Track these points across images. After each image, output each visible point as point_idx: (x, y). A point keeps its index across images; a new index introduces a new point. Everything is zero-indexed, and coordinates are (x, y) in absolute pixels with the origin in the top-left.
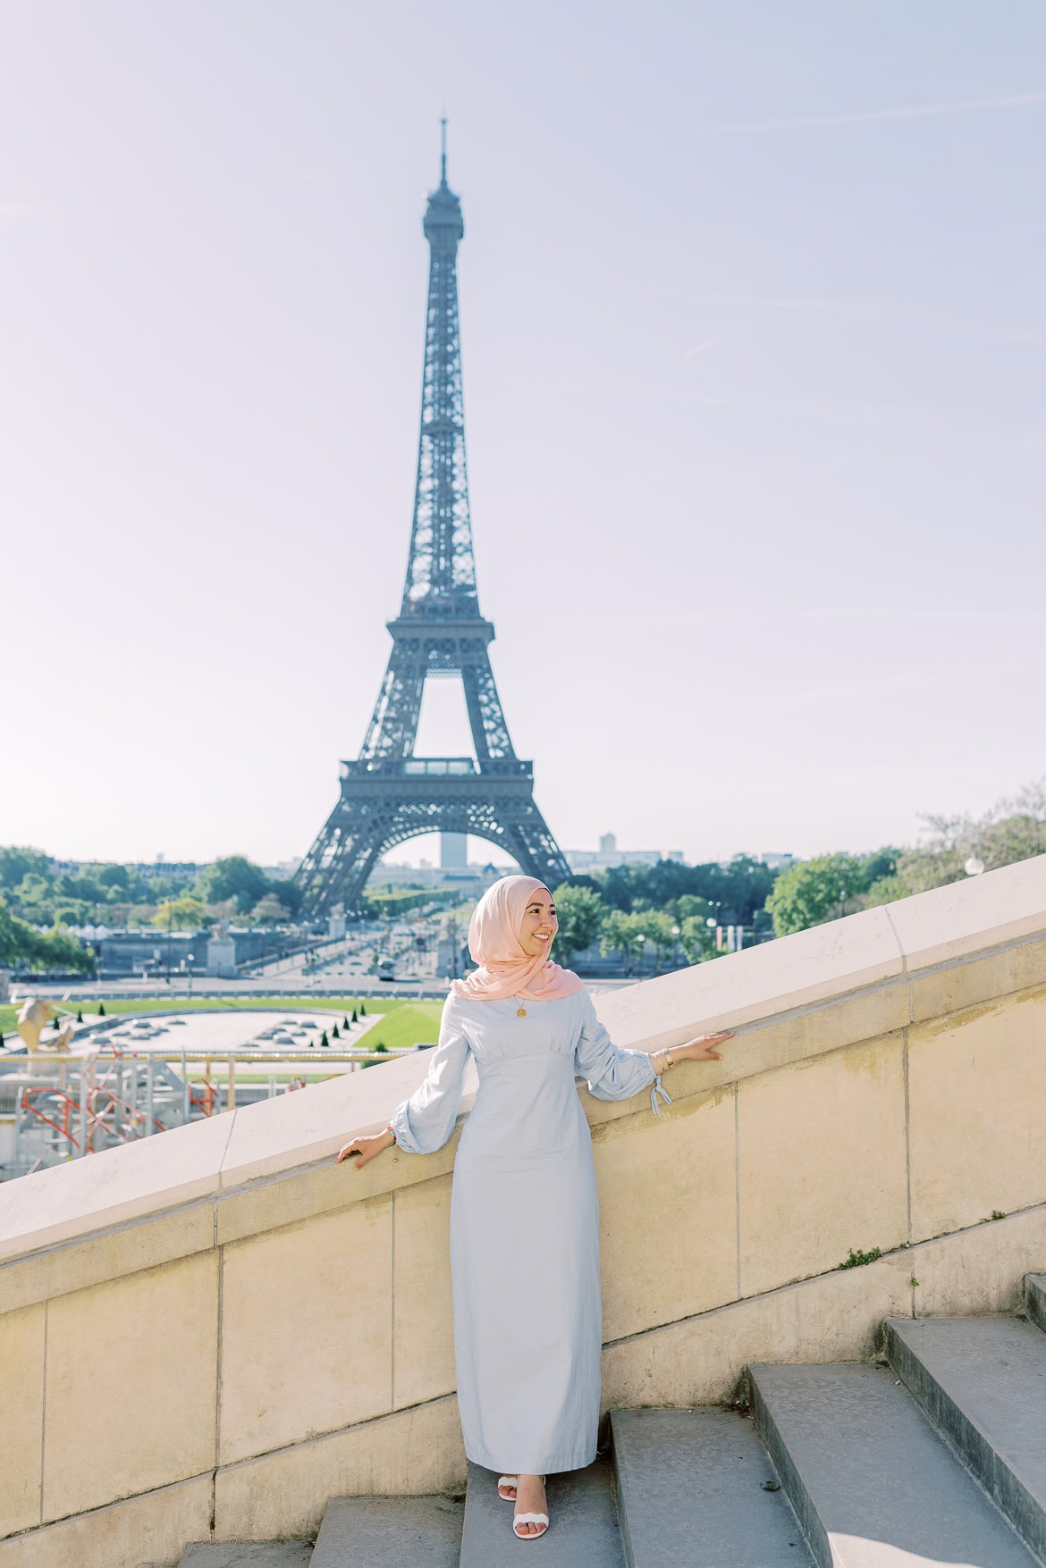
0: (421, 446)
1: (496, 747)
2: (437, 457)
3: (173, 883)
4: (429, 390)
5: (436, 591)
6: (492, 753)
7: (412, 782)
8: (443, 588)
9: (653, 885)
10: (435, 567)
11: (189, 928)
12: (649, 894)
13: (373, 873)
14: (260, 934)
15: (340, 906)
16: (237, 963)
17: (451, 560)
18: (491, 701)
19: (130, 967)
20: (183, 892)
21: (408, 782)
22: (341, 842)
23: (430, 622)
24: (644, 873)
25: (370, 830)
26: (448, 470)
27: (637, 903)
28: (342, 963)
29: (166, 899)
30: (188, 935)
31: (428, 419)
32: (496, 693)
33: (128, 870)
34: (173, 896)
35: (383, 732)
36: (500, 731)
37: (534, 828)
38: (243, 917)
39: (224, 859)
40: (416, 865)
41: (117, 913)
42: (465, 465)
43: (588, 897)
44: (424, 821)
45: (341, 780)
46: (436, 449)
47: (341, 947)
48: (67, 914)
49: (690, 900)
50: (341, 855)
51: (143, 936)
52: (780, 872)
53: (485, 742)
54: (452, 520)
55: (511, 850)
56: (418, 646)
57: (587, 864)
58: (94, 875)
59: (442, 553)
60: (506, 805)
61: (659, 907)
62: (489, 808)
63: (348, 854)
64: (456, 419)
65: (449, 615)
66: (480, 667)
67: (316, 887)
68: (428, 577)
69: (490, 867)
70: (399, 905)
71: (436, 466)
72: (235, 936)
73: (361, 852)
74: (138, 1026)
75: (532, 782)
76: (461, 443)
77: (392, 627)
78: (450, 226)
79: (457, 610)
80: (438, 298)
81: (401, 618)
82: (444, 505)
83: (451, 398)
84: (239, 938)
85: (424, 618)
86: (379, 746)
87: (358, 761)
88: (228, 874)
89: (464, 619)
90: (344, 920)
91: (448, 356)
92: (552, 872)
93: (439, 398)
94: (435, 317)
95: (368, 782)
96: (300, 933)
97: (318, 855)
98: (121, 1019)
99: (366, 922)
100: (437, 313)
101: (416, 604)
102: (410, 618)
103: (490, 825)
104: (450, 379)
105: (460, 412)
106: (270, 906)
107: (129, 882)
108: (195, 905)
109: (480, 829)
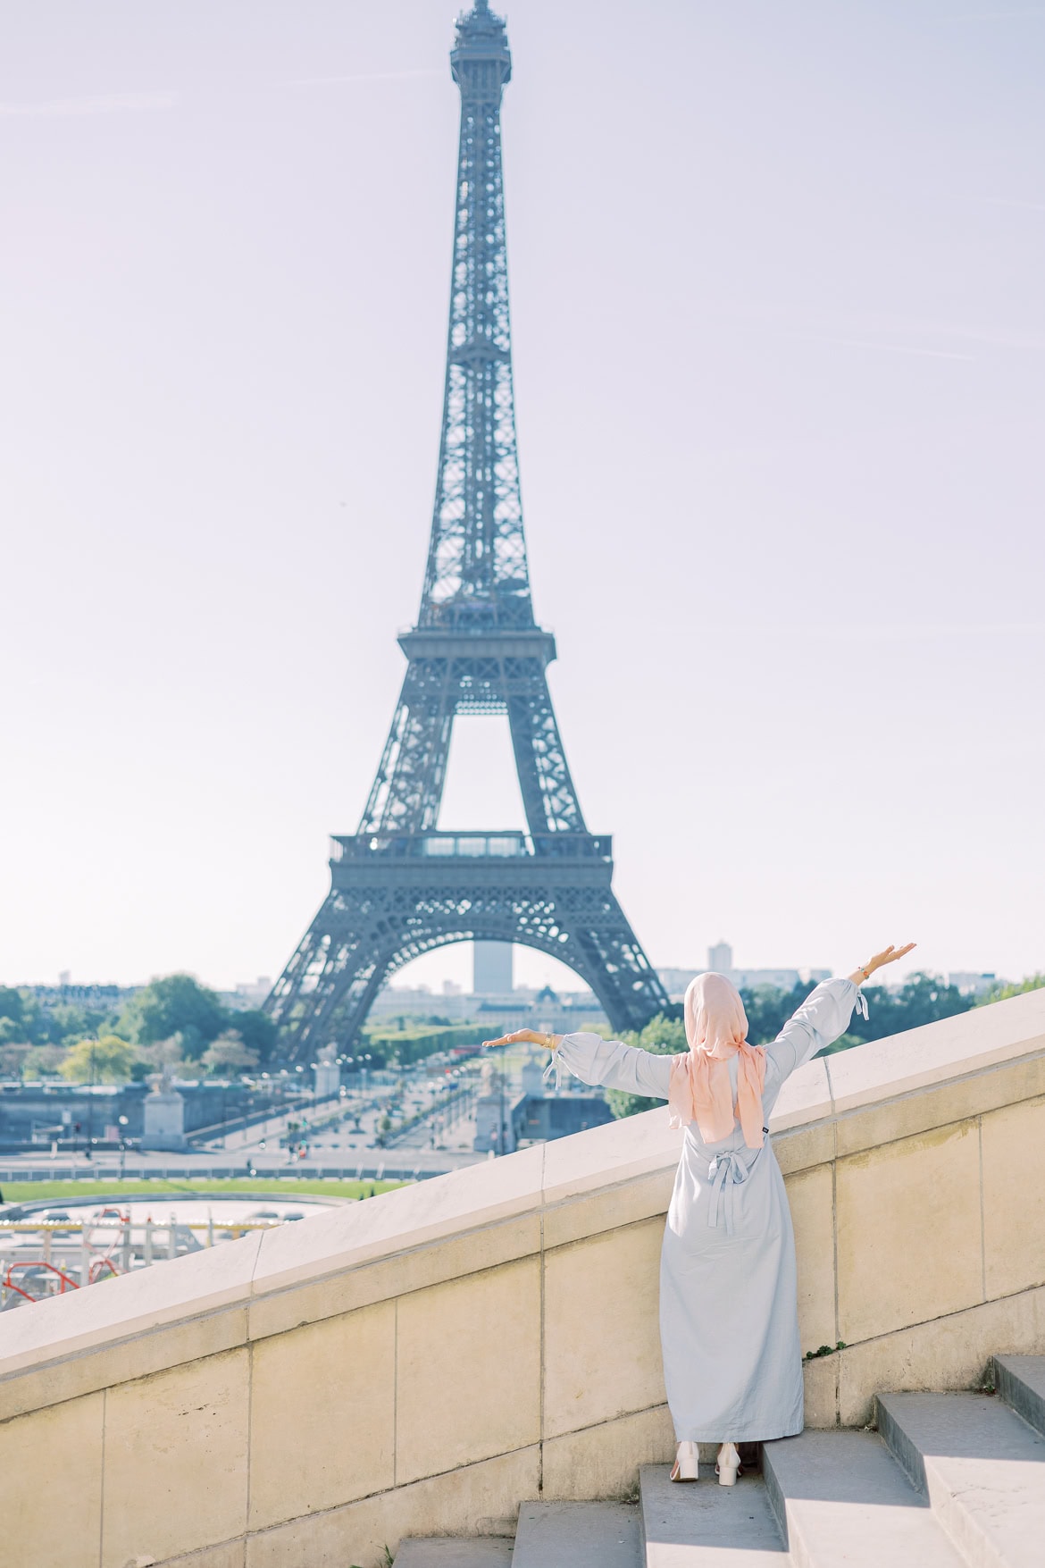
0: (448, 379)
1: (557, 816)
2: (471, 396)
3: (87, 1014)
4: (460, 299)
5: (471, 589)
6: (552, 825)
7: (435, 866)
8: (479, 585)
10: (468, 556)
11: (113, 1080)
13: (378, 1001)
14: (218, 1089)
15: (331, 1049)
16: (188, 1129)
17: (492, 544)
18: (550, 748)
19: (29, 1138)
20: (104, 1027)
21: (428, 866)
22: (331, 955)
23: (462, 634)
24: (776, 1001)
25: (374, 936)
26: (488, 414)
28: (336, 1131)
29: (77, 1038)
30: (112, 1090)
31: (459, 340)
32: (557, 737)
33: (23, 995)
34: (88, 1033)
35: (393, 794)
36: (563, 793)
37: (613, 934)
38: (188, 1064)
39: (162, 979)
40: (437, 990)
41: (9, 1057)
42: (512, 406)
44: (452, 925)
45: (332, 864)
46: (470, 384)
47: (333, 1108)
50: (332, 972)
51: (47, 1091)
52: (976, 1000)
53: (542, 807)
54: (494, 487)
55: (580, 966)
56: (444, 669)
59: (480, 534)
60: (572, 901)
62: (546, 905)
63: (341, 971)
64: (499, 340)
65: (490, 624)
66: (535, 699)
67: (295, 1020)
68: (459, 568)
69: (547, 993)
70: (414, 1047)
71: (470, 409)
72: (182, 1091)
73: (362, 970)
75: (610, 866)
76: (508, 376)
77: (405, 642)
78: (493, 63)
79: (501, 616)
80: (473, 166)
81: (419, 628)
82: (481, 465)
83: (492, 310)
84: (186, 1093)
85: (452, 629)
86: (387, 813)
87: (357, 836)
88: (168, 1000)
89: (510, 629)
90: (337, 1067)
91: (488, 250)
92: (640, 999)
93: (474, 310)
94: (469, 194)
95: (372, 866)
96: (275, 1087)
97: (299, 974)
98: (25, 1209)
99: (369, 1072)
100: (471, 189)
101: (441, 607)
102: (433, 629)
103: (548, 930)
104: (491, 283)
105: (506, 330)
106: (229, 1048)
107: (25, 1013)
108: (120, 1047)
109: (534, 935)
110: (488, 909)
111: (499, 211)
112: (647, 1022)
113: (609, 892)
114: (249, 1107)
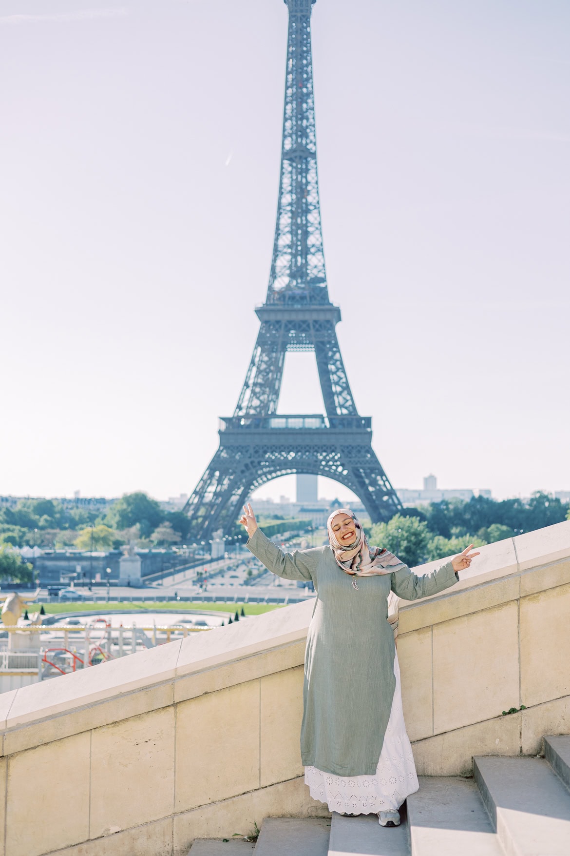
0: (282, 168)
1: (341, 406)
2: (294, 177)
3: (89, 513)
4: (288, 124)
5: (294, 283)
6: (339, 411)
7: (276, 434)
8: (299, 281)
9: (467, 516)
10: (293, 265)
11: (103, 549)
12: (464, 523)
14: (159, 554)
15: (220, 532)
16: (143, 575)
17: (306, 258)
18: (338, 369)
19: (59, 580)
20: (98, 520)
21: (272, 434)
22: (220, 482)
23: (290, 308)
24: (461, 507)
25: (243, 472)
26: (304, 187)
27: (454, 530)
28: (223, 576)
29: (84, 526)
30: (102, 554)
31: (288, 147)
32: (342, 364)
33: (55, 503)
34: (90, 524)
35: (252, 395)
36: (345, 394)
37: (372, 470)
38: (143, 540)
39: (129, 495)
40: (277, 500)
41: (48, 536)
42: (317, 183)
43: (417, 525)
44: (285, 465)
45: (220, 432)
46: (294, 171)
47: (221, 564)
48: (9, 537)
49: (497, 528)
50: (220, 491)
51: (68, 555)
53: (333, 402)
54: (307, 227)
55: (354, 488)
56: (280, 327)
57: (413, 501)
58: (28, 508)
59: (299, 253)
60: (349, 452)
61: (473, 533)
62: (336, 455)
63: (225, 490)
64: (310, 146)
65: (305, 302)
66: (329, 342)
67: (200, 516)
68: (288, 272)
69: (336, 503)
71: (294, 184)
72: (140, 555)
73: (236, 490)
75: (371, 433)
76: (315, 166)
77: (259, 312)
79: (311, 298)
80: (296, 50)
81: (266, 304)
82: (300, 215)
83: (306, 130)
84: (143, 556)
85: (284, 305)
86: (250, 405)
87: (233, 417)
88: (132, 506)
89: (316, 305)
90: (223, 542)
91: (304, 96)
92: (386, 505)
93: (296, 130)
94: (293, 66)
95: (242, 434)
96: (190, 553)
97: (202, 492)
98: (57, 618)
99: (240, 545)
100: (294, 63)
101: (278, 293)
102: (274, 305)
103: (337, 468)
104: (305, 114)
105: (314, 141)
106: (165, 532)
107: (56, 513)
108: (107, 531)
109: (329, 471)
110: (304, 457)
111: (310, 74)
112: (391, 518)
113: (370, 448)
114: (176, 564)
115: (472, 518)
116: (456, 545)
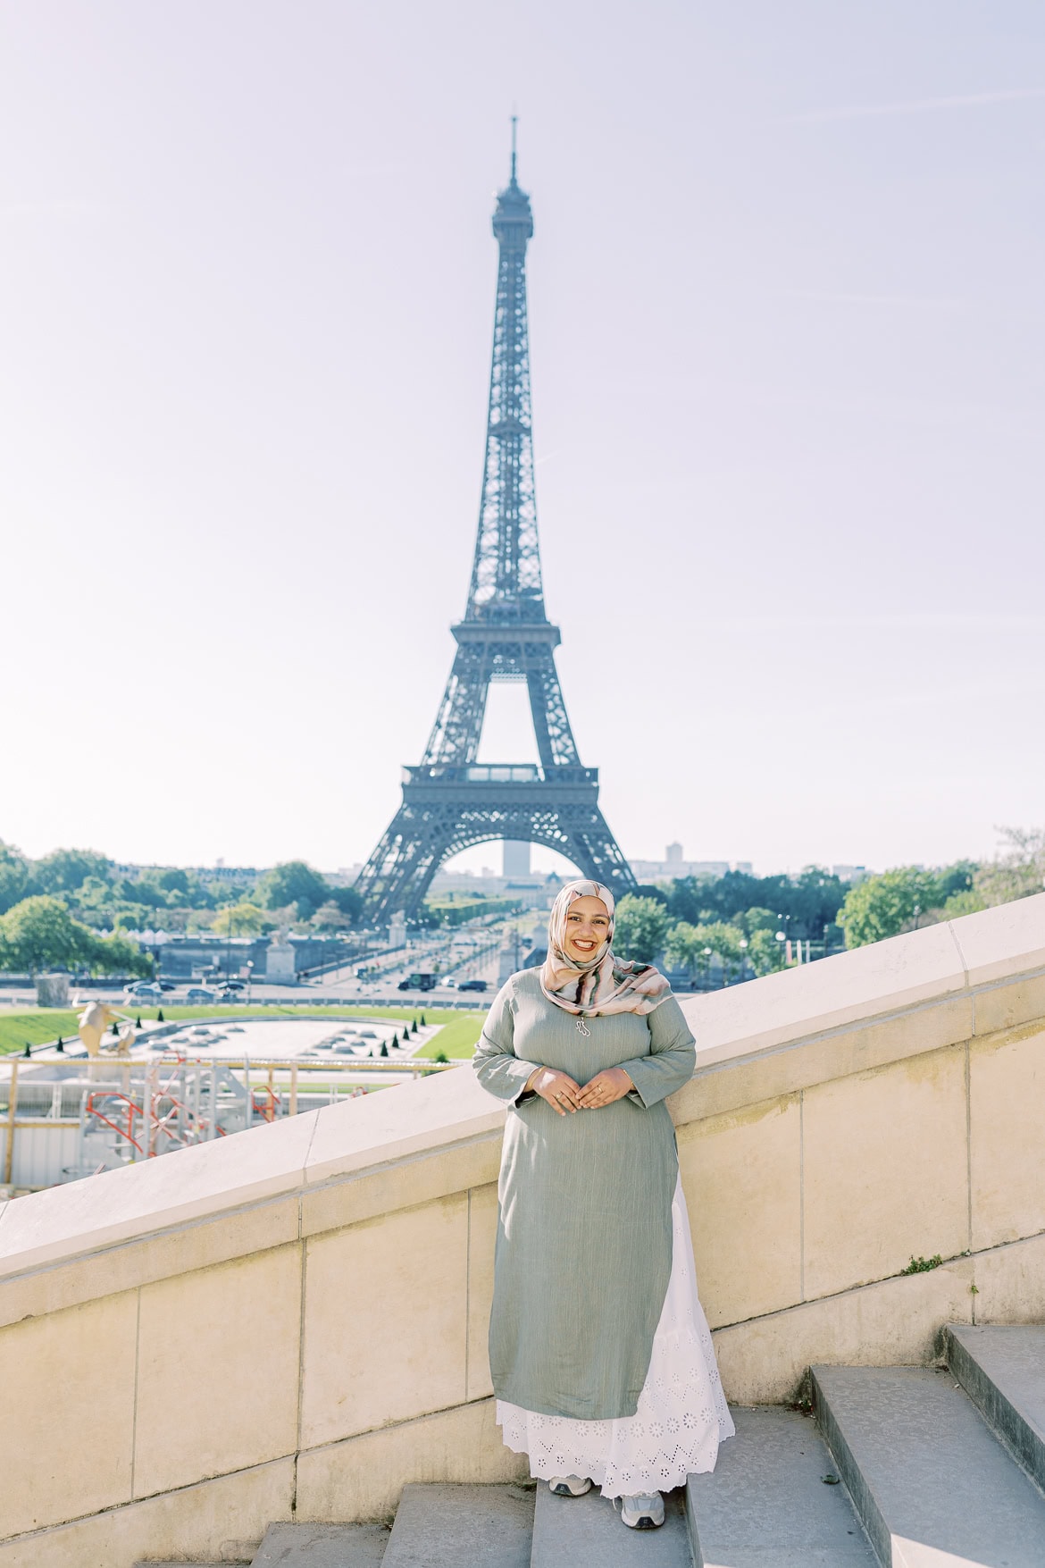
0: (488, 447)
1: (560, 754)
2: (503, 459)
3: (233, 888)
4: (496, 390)
5: (502, 594)
6: (557, 760)
7: (475, 788)
8: (508, 591)
9: (720, 897)
10: (501, 571)
11: (248, 934)
12: (716, 905)
13: (435, 881)
14: (319, 941)
15: (400, 914)
16: (298, 970)
17: (517, 563)
18: (556, 706)
19: (190, 975)
20: (242, 898)
21: (471, 788)
22: (402, 849)
23: (496, 626)
24: (712, 884)
25: (432, 837)
26: (515, 471)
27: (704, 915)
28: (402, 972)
29: (225, 904)
30: (248, 942)
31: (495, 420)
32: (561, 699)
33: (188, 874)
34: (233, 902)
35: (446, 738)
36: (565, 737)
37: (599, 837)
38: (302, 923)
39: (283, 864)
40: (478, 873)
41: (177, 918)
42: (532, 466)
43: (653, 908)
44: (487, 829)
45: (403, 786)
46: (503, 451)
47: (402, 956)
48: (127, 918)
49: (758, 913)
50: (403, 862)
51: (203, 942)
52: (851, 886)
53: (550, 747)
54: (518, 523)
55: (575, 859)
56: (482, 651)
57: (653, 875)
58: (154, 879)
59: (508, 556)
60: (570, 813)
61: (727, 919)
62: (553, 816)
63: (409, 861)
64: (524, 420)
65: (515, 619)
66: (545, 672)
67: (376, 894)
68: (494, 580)
69: (553, 876)
70: (460, 914)
71: (503, 468)
72: (293, 943)
73: (423, 859)
74: (197, 1033)
75: (597, 789)
76: (529, 445)
77: (456, 631)
78: (520, 225)
79: (522, 613)
80: (507, 297)
81: (465, 622)
82: (510, 507)
83: (519, 398)
84: (299, 945)
85: (488, 622)
86: (442, 751)
87: (421, 766)
88: (288, 880)
89: (529, 622)
90: (405, 928)
91: (516, 356)
93: (506, 399)
94: (503, 317)
95: (431, 788)
96: (361, 940)
97: (379, 862)
99: (427, 931)
100: (505, 313)
101: (481, 607)
102: (475, 622)
103: (554, 833)
104: (518, 379)
105: (528, 413)
106: (330, 913)
107: (189, 887)
108: (255, 911)
109: (543, 837)
111: (524, 328)
113: (597, 808)
114: (343, 954)
115: (726, 899)
116: (703, 935)
